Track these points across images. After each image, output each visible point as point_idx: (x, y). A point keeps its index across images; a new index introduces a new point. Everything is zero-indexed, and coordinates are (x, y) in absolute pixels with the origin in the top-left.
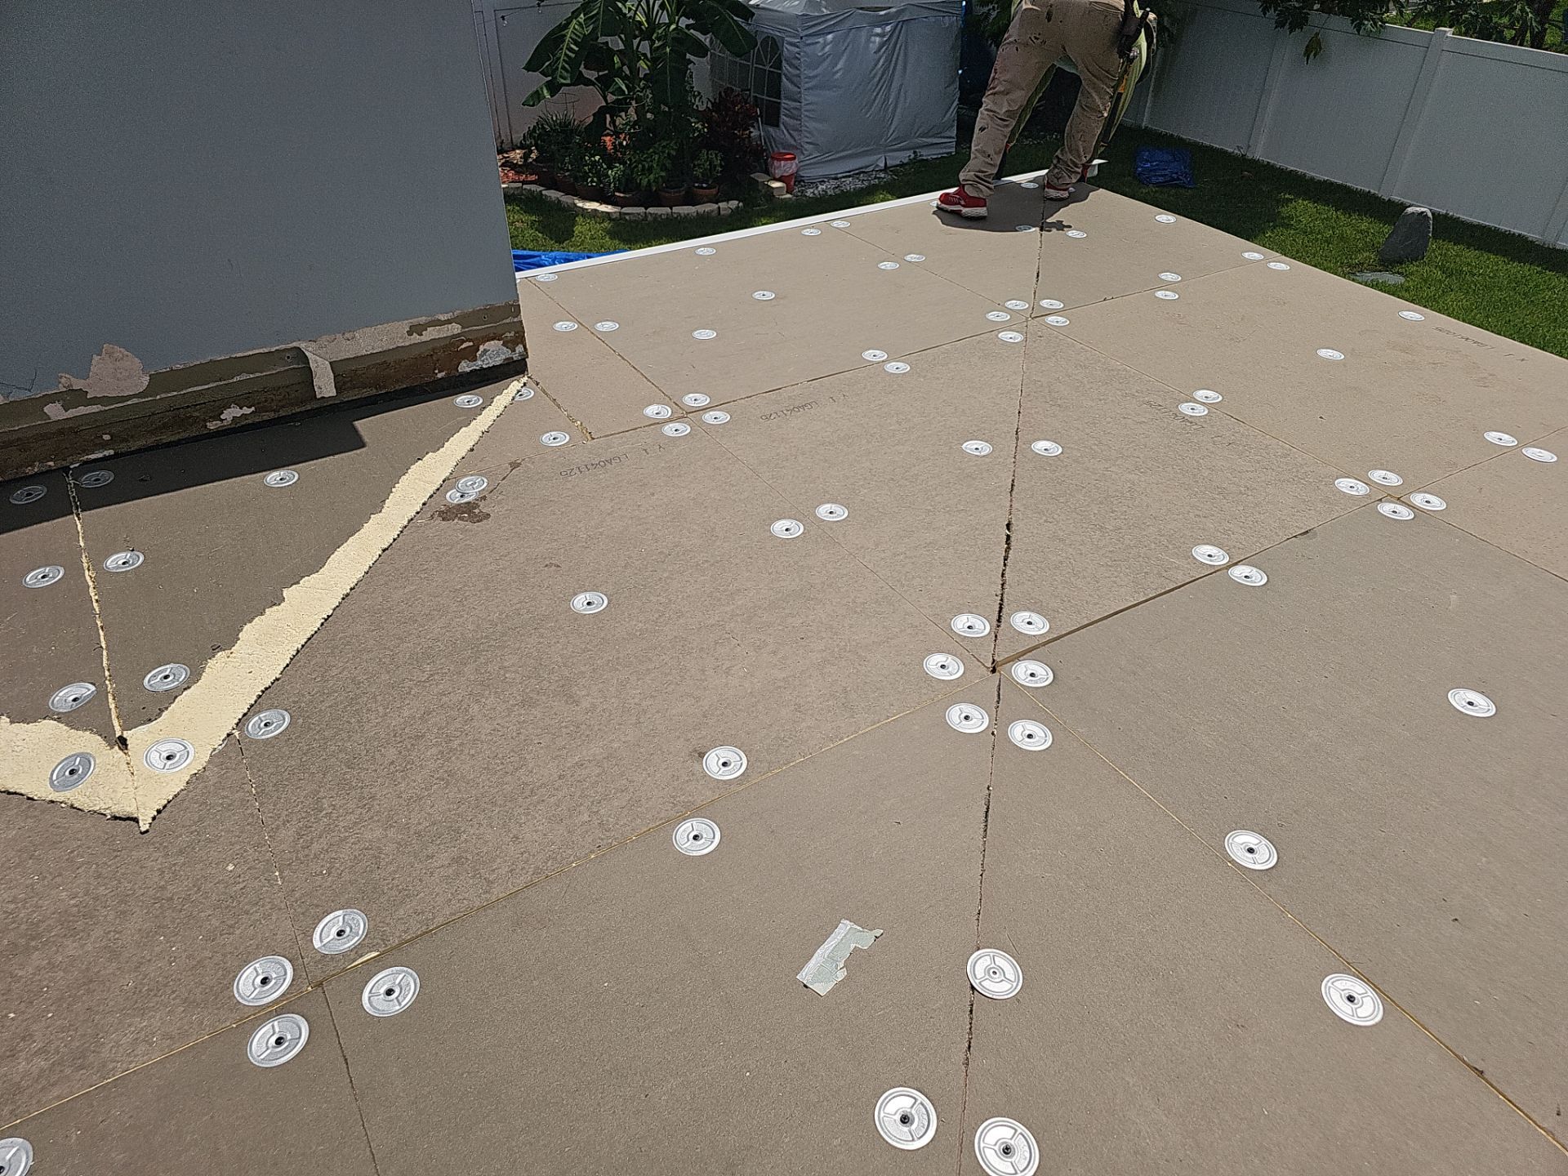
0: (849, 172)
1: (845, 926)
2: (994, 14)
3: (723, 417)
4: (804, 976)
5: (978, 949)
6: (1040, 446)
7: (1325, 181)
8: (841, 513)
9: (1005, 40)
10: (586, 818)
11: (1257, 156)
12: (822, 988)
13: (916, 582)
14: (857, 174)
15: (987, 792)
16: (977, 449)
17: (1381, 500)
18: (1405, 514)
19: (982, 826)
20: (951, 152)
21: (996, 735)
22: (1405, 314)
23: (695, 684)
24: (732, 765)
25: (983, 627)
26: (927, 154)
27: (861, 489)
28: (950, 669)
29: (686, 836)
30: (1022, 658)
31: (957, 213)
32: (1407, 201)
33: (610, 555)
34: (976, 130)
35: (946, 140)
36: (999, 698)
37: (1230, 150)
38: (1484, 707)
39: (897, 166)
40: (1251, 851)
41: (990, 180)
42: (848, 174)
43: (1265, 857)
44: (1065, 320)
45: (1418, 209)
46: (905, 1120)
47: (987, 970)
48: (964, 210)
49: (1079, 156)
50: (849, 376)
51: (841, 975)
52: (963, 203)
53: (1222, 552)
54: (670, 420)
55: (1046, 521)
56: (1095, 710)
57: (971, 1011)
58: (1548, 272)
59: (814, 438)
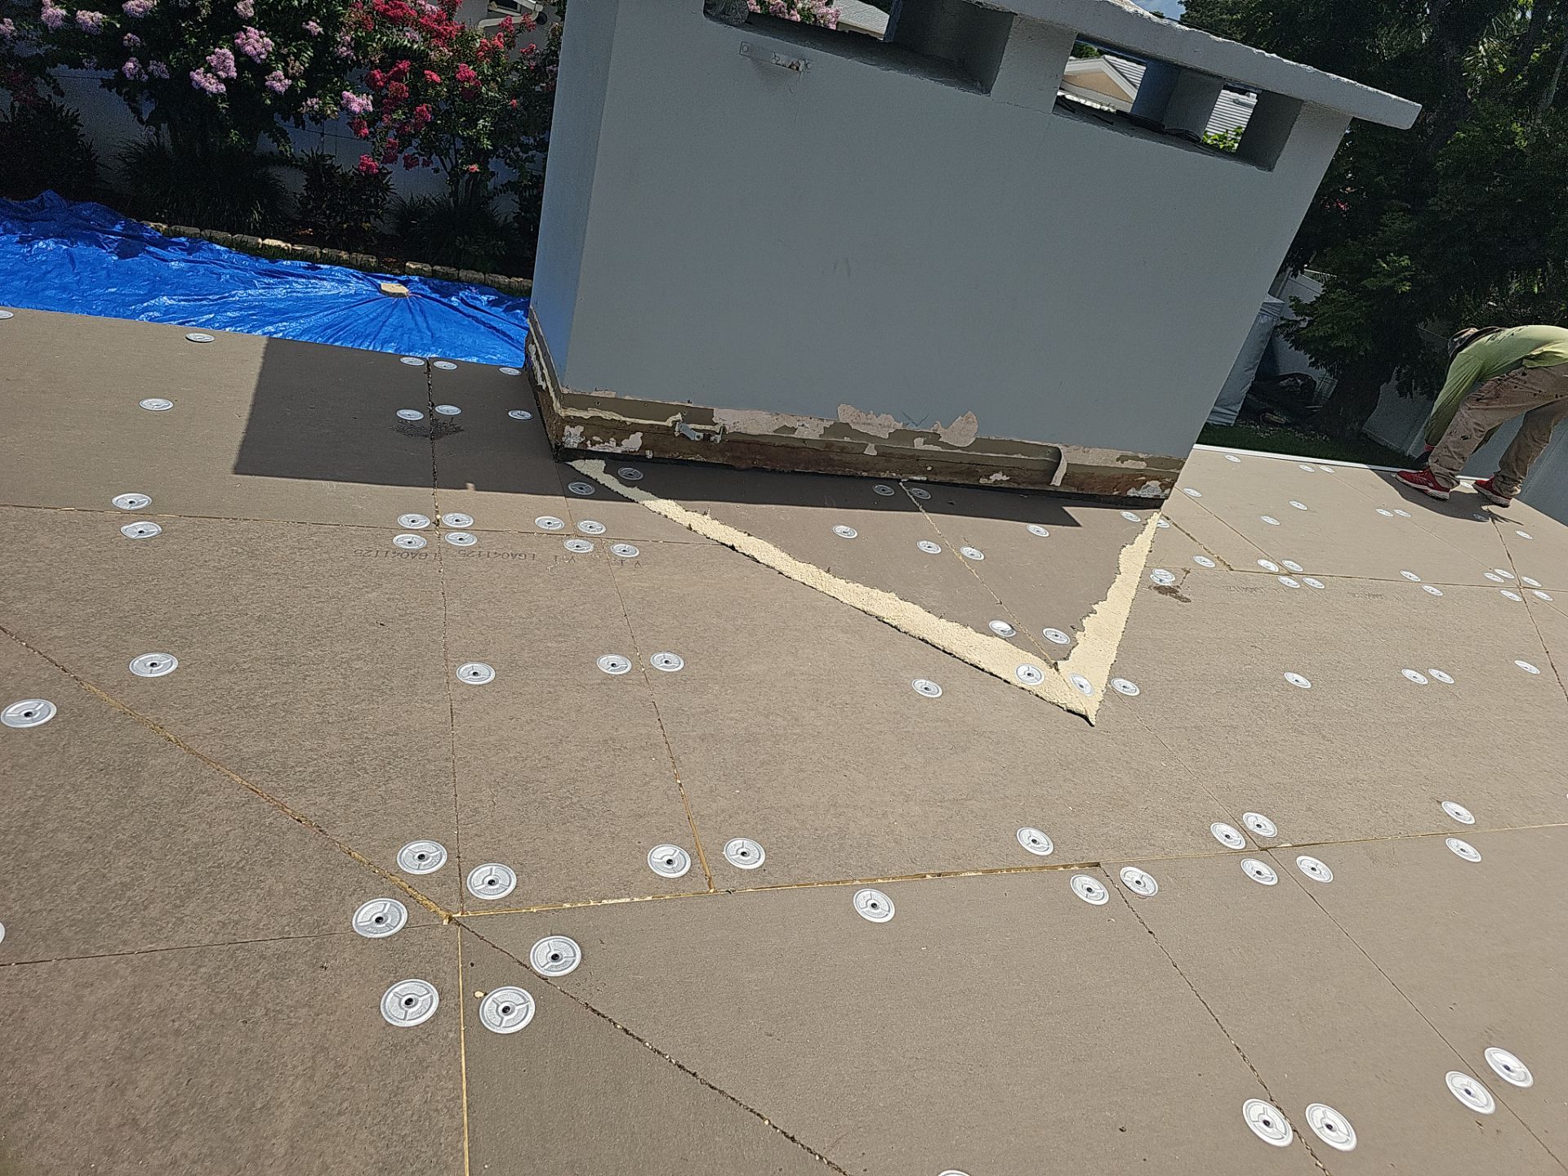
3: (1318, 584)
8: (1449, 679)
16: (1527, 668)
20: (1230, 424)
31: (1424, 491)
35: (1229, 412)
44: (1547, 596)
50: (1398, 584)
52: (1430, 484)
59: (1397, 620)
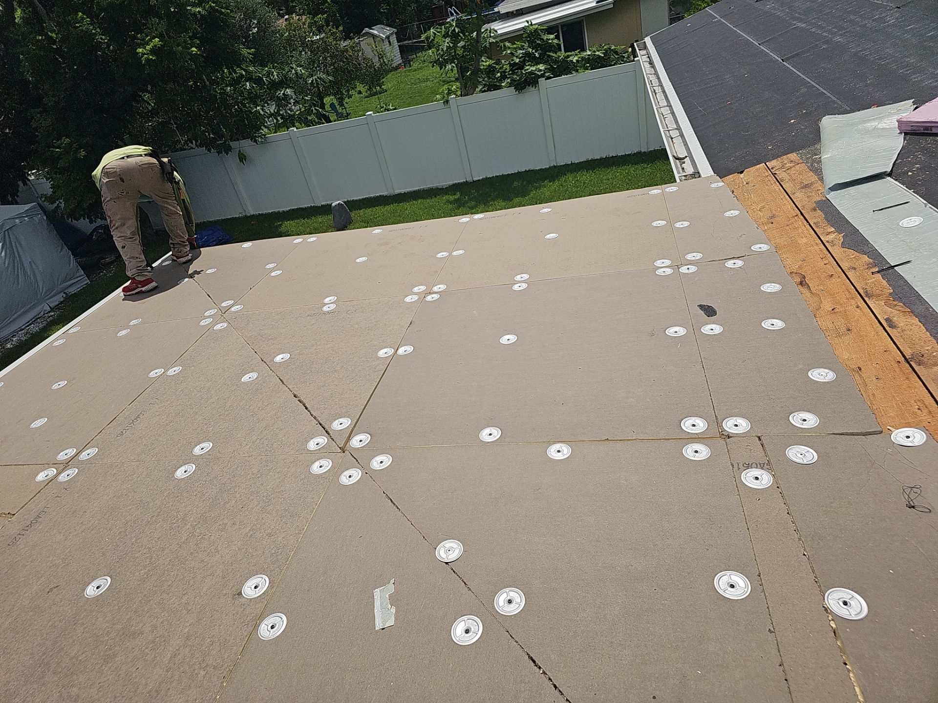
0: (28, 322)
1: (377, 593)
2: (62, 205)
3: (92, 451)
4: (379, 625)
5: (436, 549)
6: (278, 359)
7: (289, 210)
8: (208, 446)
9: (104, 201)
10: (202, 673)
11: (252, 213)
12: (391, 622)
13: (275, 445)
14: (34, 321)
15: (385, 495)
16: (249, 378)
17: (424, 297)
18: (436, 296)
19: (395, 507)
21: (368, 473)
22: (374, 232)
23: (204, 570)
24: (260, 584)
25: (323, 440)
26: (72, 290)
27: (208, 429)
28: (325, 465)
29: (267, 631)
30: (350, 438)
31: (141, 292)
32: (329, 202)
33: (88, 557)
34: (120, 249)
35: (79, 279)
36: (356, 459)
37: (238, 216)
38: (513, 338)
39: (58, 305)
40: (490, 434)
41: (146, 268)
42: (28, 324)
43: (496, 433)
44: (240, 306)
45: (336, 203)
46: (467, 631)
47: (446, 552)
48: (143, 289)
49: (183, 238)
50: (150, 390)
51: (393, 610)
52: (140, 286)
53: (389, 349)
54: (58, 474)
55: (310, 384)
56: (397, 433)
57: (454, 572)
58: (400, 204)
59: (159, 426)
